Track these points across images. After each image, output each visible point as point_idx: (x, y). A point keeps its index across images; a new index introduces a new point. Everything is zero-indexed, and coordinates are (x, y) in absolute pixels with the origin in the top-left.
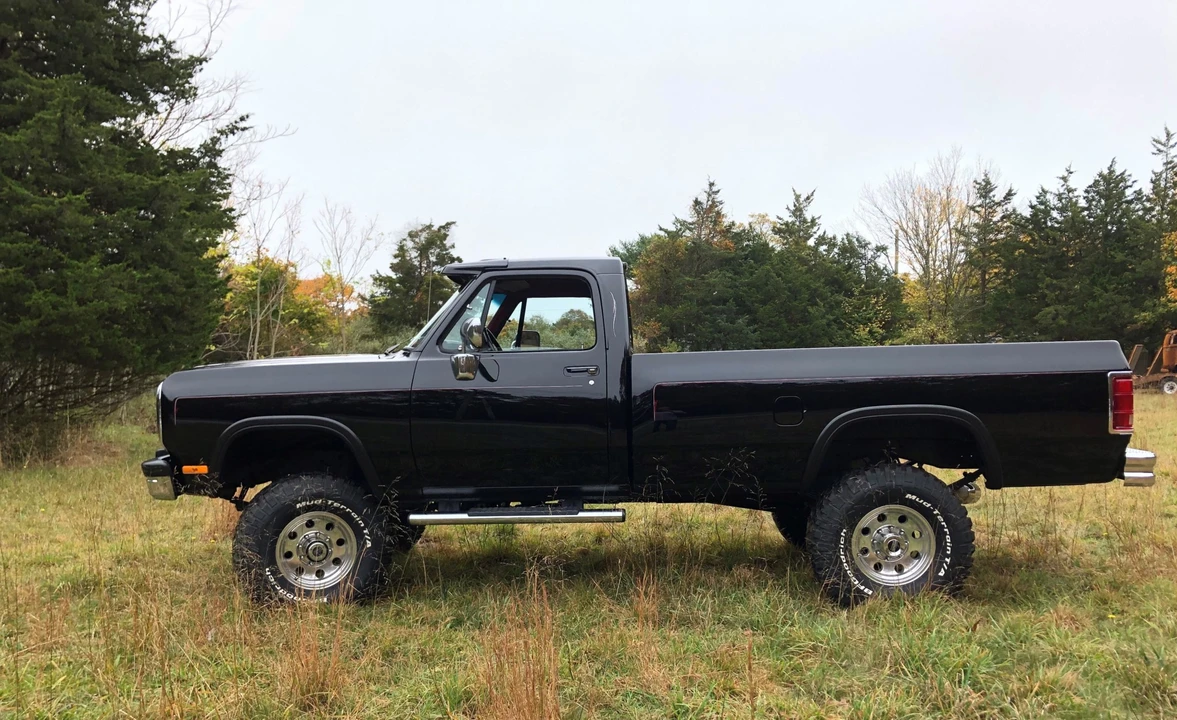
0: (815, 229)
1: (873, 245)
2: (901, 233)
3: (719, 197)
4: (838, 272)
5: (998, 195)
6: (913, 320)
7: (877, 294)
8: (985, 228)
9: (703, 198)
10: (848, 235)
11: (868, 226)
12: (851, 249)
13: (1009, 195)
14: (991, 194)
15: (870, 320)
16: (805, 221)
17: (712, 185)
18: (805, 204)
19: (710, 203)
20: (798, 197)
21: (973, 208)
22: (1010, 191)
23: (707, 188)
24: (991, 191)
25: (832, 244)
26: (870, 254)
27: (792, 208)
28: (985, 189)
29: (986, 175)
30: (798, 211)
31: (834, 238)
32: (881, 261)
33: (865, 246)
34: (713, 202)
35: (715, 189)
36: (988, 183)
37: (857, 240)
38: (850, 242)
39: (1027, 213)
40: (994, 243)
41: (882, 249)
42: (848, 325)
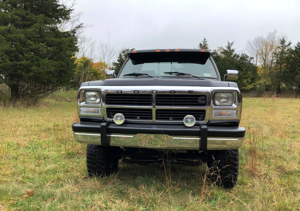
0: (233, 52)
1: (250, 57)
2: (258, 54)
3: (207, 43)
4: (239, 64)
5: (286, 43)
6: (260, 78)
7: (250, 71)
8: (282, 53)
9: (202, 43)
10: (243, 54)
11: (249, 52)
12: (244, 58)
13: (290, 44)
14: (285, 43)
15: (247, 78)
16: (231, 50)
17: (205, 39)
18: (231, 45)
19: (204, 44)
20: (229, 43)
21: (279, 47)
22: (290, 43)
23: (203, 40)
24: (285, 42)
25: (238, 56)
26: (249, 59)
27: (227, 46)
28: (283, 42)
29: (283, 38)
30: (229, 47)
31: (239, 55)
32: (252, 62)
33: (247, 57)
34: (205, 44)
35: (206, 41)
36: (284, 40)
37: (245, 55)
38: (243, 56)
39: (294, 49)
40: (284, 57)
41: (252, 58)
42: (241, 79)
